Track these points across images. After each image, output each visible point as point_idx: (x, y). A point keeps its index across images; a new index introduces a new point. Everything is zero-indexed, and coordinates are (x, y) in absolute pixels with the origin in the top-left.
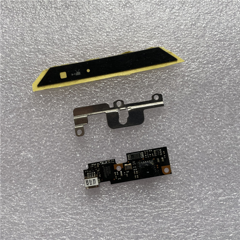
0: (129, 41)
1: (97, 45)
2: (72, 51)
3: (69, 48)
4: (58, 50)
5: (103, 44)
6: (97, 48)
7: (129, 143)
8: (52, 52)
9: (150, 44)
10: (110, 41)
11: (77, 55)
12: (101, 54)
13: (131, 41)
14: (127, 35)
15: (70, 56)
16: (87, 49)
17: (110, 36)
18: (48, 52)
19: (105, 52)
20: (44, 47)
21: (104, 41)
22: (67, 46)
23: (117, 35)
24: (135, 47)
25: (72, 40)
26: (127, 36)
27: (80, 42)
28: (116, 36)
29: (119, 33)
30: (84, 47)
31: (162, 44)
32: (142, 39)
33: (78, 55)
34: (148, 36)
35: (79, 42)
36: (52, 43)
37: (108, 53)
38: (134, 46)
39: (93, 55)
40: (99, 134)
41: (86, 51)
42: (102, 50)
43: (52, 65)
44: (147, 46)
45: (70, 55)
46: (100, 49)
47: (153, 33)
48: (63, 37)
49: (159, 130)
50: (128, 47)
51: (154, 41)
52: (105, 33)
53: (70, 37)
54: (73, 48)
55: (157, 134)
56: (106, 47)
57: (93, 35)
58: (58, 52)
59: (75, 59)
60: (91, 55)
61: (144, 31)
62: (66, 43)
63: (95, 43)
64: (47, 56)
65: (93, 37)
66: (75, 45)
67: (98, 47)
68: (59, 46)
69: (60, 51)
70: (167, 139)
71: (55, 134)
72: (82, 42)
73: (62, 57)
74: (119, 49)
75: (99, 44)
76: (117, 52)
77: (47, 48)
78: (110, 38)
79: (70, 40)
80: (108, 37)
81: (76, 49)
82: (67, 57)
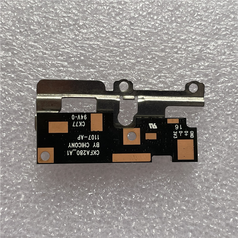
0: (171, 39)
1: (110, 41)
2: (63, 48)
3: (58, 43)
4: (36, 44)
5: (123, 40)
6: (111, 48)
7: (157, 228)
8: (26, 47)
9: (209, 48)
10: (136, 36)
11: (72, 57)
12: (118, 58)
13: (174, 40)
14: (169, 27)
15: (60, 58)
16: (93, 48)
17: (137, 28)
18: (18, 47)
19: (125, 55)
20: (12, 36)
21: (124, 36)
22: (56, 38)
23: (149, 25)
24: (182, 51)
25: (64, 29)
26: (168, 29)
27: (80, 32)
28: (148, 27)
29: (153, 23)
30: (87, 44)
31: (232, 50)
32: (195, 38)
33: (74, 57)
34: (206, 33)
35: (77, 33)
36: (26, 30)
37: (130, 59)
38: (179, 50)
39: (104, 59)
40: (103, 208)
41: (89, 52)
42: (120, 52)
43: (23, 72)
44: (203, 50)
45: (59, 56)
46: (115, 50)
47: (217, 28)
48: (47, 20)
49: (213, 208)
50: (167, 50)
51: (217, 43)
52: (127, 21)
53: (61, 21)
54: (66, 44)
55: (210, 215)
56: (127, 47)
57: (104, 22)
58: (37, 48)
59: (69, 64)
60: (99, 59)
61: (199, 23)
62: (53, 33)
63: (108, 38)
64: (16, 54)
65: (105, 25)
66: (69, 38)
67: (112, 46)
68: (40, 36)
69: (40, 47)
70: (227, 225)
71: (22, 202)
72: (83, 33)
73: (43, 59)
74: (151, 52)
75: (115, 39)
76: (148, 59)
77: (17, 39)
78: (136, 30)
79: (62, 27)
80: (133, 29)
81: (70, 47)
82: (54, 60)
